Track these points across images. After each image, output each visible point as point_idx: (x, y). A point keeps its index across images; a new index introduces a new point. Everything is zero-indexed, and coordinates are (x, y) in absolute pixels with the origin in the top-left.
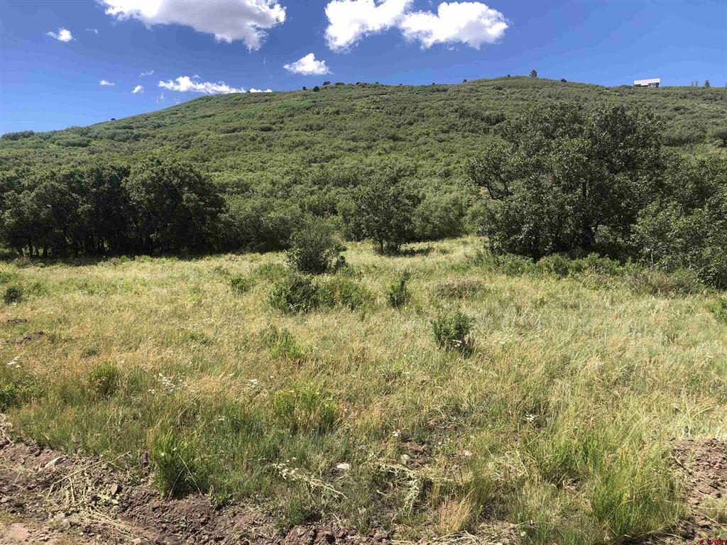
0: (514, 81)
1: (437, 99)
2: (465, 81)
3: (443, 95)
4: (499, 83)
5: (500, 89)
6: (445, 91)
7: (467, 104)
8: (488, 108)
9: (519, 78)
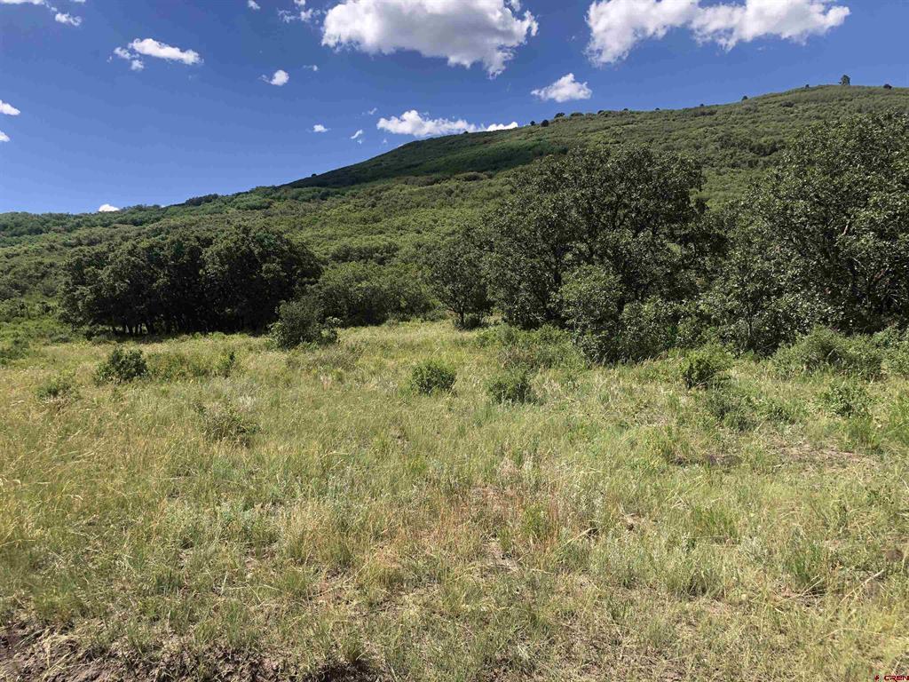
0: (813, 93)
1: (698, 126)
2: (745, 98)
3: (708, 120)
4: (789, 99)
5: (790, 105)
6: (712, 113)
7: (738, 130)
8: (766, 133)
9: (822, 87)
